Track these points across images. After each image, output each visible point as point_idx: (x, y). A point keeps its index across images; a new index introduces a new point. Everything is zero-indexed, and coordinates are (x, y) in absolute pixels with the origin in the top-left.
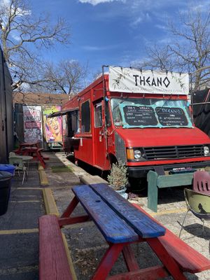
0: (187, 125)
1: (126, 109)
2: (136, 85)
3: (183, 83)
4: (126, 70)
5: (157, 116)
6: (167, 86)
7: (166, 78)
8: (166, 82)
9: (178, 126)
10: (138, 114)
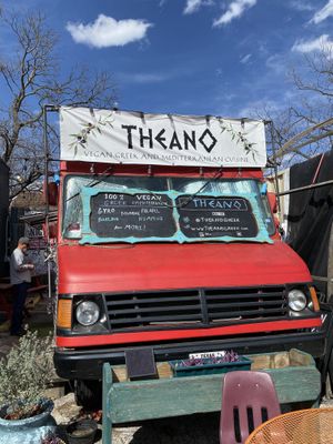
0: (255, 234)
1: (97, 199)
2: (130, 146)
3: (250, 141)
4: (102, 115)
5: (176, 215)
6: (209, 150)
7: (207, 131)
8: (208, 141)
9: (227, 239)
10: (129, 210)
